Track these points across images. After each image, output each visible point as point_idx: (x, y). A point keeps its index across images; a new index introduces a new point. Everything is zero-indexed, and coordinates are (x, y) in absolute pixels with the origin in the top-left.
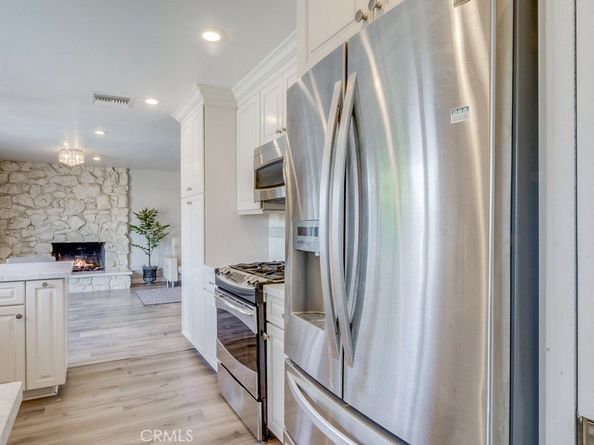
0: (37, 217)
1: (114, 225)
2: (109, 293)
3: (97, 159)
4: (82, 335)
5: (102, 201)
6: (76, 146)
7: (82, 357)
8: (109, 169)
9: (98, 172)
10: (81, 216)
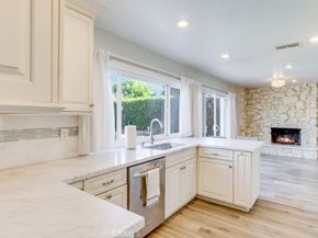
0: (264, 114)
1: (308, 119)
2: (303, 160)
3: (294, 81)
4: (276, 182)
5: (300, 105)
6: (281, 76)
7: (269, 195)
8: (304, 86)
9: (297, 89)
10: (287, 113)
